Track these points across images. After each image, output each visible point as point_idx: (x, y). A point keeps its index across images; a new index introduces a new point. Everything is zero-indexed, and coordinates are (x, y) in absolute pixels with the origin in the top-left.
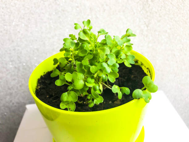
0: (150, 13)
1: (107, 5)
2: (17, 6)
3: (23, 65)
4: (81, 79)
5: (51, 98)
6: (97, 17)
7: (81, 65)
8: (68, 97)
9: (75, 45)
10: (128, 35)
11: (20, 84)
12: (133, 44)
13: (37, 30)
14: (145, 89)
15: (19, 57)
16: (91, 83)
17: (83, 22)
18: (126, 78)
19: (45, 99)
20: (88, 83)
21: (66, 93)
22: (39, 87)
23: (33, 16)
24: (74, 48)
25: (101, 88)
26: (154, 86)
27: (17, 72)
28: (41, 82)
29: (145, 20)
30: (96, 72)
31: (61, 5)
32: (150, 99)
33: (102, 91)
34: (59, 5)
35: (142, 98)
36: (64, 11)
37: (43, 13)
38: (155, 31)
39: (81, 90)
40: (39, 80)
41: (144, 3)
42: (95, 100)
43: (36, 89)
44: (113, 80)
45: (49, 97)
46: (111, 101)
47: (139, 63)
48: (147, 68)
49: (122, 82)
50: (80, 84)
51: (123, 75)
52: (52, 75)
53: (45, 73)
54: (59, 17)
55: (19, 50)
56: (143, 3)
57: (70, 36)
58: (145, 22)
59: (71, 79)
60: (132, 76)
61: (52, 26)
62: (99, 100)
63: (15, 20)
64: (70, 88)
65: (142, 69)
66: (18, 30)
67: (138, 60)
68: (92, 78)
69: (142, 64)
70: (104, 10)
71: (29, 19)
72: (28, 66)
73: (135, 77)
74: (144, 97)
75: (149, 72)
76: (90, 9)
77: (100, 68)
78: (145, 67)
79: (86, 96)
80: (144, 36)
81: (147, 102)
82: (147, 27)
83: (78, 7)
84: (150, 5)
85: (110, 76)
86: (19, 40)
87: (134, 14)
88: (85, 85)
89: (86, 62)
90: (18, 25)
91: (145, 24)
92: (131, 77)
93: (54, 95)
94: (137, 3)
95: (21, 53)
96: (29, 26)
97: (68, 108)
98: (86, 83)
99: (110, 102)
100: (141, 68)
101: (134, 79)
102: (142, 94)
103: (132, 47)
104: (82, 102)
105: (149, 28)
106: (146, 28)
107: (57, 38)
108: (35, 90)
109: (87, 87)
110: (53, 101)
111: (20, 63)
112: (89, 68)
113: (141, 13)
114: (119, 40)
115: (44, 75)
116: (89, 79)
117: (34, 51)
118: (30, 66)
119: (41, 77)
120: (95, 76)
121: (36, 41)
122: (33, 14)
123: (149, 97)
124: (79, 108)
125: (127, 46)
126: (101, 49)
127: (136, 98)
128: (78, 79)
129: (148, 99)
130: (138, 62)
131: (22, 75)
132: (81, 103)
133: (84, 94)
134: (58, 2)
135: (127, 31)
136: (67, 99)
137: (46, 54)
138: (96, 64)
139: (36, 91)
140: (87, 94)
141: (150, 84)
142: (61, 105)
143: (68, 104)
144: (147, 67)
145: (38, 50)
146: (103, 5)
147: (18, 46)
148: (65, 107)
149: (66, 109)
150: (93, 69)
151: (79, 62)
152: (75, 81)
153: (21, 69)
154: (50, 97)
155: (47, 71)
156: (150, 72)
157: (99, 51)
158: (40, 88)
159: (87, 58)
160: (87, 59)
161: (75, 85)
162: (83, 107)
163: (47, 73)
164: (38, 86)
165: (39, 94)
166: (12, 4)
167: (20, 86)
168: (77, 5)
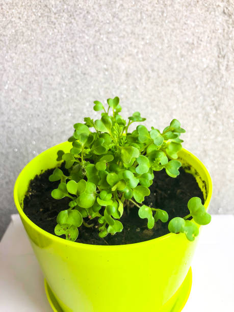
0: (223, 88)
1: (153, 70)
2: (14, 61)
3: (13, 151)
4: (91, 191)
5: (46, 213)
6: (136, 88)
7: (94, 170)
8: (67, 218)
9: (86, 140)
10: (173, 130)
11: (7, 180)
12: (182, 141)
13: (40, 99)
14: (190, 218)
15: (9, 138)
16: (106, 201)
17: (108, 100)
18: (169, 192)
19: (36, 214)
20: (100, 199)
21: (66, 211)
22: (30, 194)
23: (36, 78)
24: (85, 145)
25: (121, 209)
26: (205, 214)
27: (4, 162)
28: (34, 185)
29: (213, 99)
30: (115, 184)
31: (82, 64)
32: (195, 235)
33: (122, 214)
34: (77, 64)
35: (183, 232)
36: (85, 74)
37: (52, 75)
38: (228, 117)
39: (90, 209)
40: (31, 182)
41: (214, 72)
42: (110, 227)
43: (26, 196)
44: (141, 198)
45: (42, 211)
46: (139, 228)
47: (192, 171)
48: (204, 182)
49: (161, 199)
50: (88, 199)
51: (165, 186)
52: (52, 178)
53: (43, 172)
54: (77, 83)
55: (10, 127)
56: (212, 71)
57: (86, 119)
58: (213, 101)
59: (76, 191)
60: (179, 191)
61: (65, 96)
62: (116, 228)
63: (8, 82)
64: (72, 204)
65: (196, 181)
66: (12, 98)
67: (191, 166)
68: (109, 191)
69: (196, 173)
70: (149, 78)
71: (30, 82)
72: (21, 153)
73: (182, 193)
74: (186, 231)
75: (204, 187)
76: (127, 74)
77: (122, 178)
78: (200, 178)
79: (97, 218)
80: (210, 123)
81: (190, 239)
82: (217, 110)
83: (107, 70)
84: (223, 75)
85: (136, 192)
86: (12, 112)
87: (197, 87)
88: (96, 201)
89: (102, 166)
90: (12, 90)
91: (214, 104)
92: (176, 191)
93: (52, 209)
94: (203, 71)
95: (13, 132)
96: (30, 92)
97: (67, 235)
98: (98, 199)
99: (138, 230)
100: (194, 180)
101: (181, 196)
102: (183, 226)
103: (181, 145)
104: (91, 226)
105: (219, 112)
106: (214, 112)
107: (70, 115)
108: (24, 197)
109: (98, 205)
110: (48, 219)
111: (10, 147)
112: (106, 176)
113: (208, 86)
114: (156, 137)
115: (40, 175)
116: (104, 194)
117: (33, 131)
118: (25, 153)
119: (36, 178)
120: (114, 189)
121: (38, 116)
122: (36, 75)
123: (193, 232)
124: (87, 234)
125: (173, 143)
126: (126, 149)
127: (174, 232)
128: (87, 192)
129: (193, 235)
130: (191, 168)
131: (11, 167)
132: (91, 228)
133: (94, 215)
134: (77, 61)
135: (171, 123)
136: (67, 221)
137: (52, 138)
138: (119, 169)
139: (25, 199)
140: (99, 215)
141: (199, 211)
142: (56, 229)
143: (67, 228)
144: (203, 180)
145: (39, 130)
146: (146, 70)
147: (10, 122)
148: (62, 232)
149: (63, 237)
150: (111, 177)
151: (92, 165)
152: (81, 195)
153: (10, 157)
154: (44, 212)
155: (46, 169)
156: (206, 188)
157: (123, 151)
158: (31, 196)
159: (104, 159)
160: (105, 161)
161: (80, 200)
162: (93, 234)
163: (46, 171)
164: (28, 191)
165: (29, 205)
166: (6, 57)
167: (7, 183)
168: (105, 66)
